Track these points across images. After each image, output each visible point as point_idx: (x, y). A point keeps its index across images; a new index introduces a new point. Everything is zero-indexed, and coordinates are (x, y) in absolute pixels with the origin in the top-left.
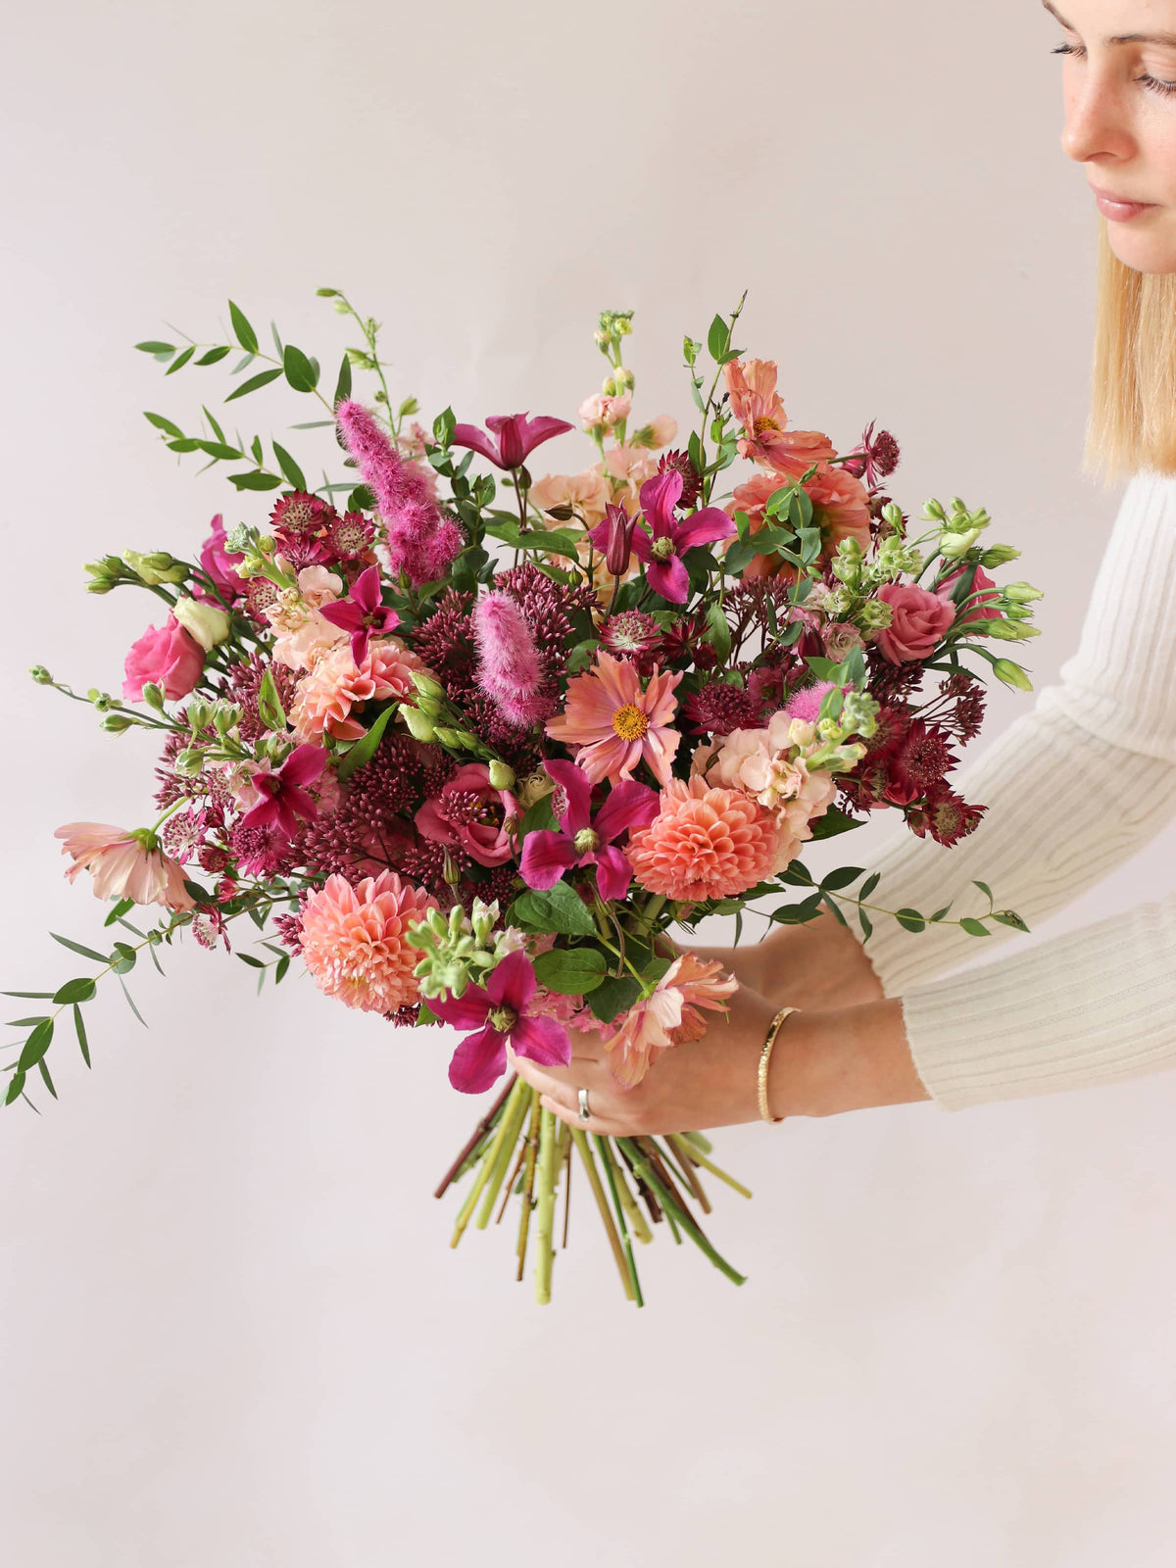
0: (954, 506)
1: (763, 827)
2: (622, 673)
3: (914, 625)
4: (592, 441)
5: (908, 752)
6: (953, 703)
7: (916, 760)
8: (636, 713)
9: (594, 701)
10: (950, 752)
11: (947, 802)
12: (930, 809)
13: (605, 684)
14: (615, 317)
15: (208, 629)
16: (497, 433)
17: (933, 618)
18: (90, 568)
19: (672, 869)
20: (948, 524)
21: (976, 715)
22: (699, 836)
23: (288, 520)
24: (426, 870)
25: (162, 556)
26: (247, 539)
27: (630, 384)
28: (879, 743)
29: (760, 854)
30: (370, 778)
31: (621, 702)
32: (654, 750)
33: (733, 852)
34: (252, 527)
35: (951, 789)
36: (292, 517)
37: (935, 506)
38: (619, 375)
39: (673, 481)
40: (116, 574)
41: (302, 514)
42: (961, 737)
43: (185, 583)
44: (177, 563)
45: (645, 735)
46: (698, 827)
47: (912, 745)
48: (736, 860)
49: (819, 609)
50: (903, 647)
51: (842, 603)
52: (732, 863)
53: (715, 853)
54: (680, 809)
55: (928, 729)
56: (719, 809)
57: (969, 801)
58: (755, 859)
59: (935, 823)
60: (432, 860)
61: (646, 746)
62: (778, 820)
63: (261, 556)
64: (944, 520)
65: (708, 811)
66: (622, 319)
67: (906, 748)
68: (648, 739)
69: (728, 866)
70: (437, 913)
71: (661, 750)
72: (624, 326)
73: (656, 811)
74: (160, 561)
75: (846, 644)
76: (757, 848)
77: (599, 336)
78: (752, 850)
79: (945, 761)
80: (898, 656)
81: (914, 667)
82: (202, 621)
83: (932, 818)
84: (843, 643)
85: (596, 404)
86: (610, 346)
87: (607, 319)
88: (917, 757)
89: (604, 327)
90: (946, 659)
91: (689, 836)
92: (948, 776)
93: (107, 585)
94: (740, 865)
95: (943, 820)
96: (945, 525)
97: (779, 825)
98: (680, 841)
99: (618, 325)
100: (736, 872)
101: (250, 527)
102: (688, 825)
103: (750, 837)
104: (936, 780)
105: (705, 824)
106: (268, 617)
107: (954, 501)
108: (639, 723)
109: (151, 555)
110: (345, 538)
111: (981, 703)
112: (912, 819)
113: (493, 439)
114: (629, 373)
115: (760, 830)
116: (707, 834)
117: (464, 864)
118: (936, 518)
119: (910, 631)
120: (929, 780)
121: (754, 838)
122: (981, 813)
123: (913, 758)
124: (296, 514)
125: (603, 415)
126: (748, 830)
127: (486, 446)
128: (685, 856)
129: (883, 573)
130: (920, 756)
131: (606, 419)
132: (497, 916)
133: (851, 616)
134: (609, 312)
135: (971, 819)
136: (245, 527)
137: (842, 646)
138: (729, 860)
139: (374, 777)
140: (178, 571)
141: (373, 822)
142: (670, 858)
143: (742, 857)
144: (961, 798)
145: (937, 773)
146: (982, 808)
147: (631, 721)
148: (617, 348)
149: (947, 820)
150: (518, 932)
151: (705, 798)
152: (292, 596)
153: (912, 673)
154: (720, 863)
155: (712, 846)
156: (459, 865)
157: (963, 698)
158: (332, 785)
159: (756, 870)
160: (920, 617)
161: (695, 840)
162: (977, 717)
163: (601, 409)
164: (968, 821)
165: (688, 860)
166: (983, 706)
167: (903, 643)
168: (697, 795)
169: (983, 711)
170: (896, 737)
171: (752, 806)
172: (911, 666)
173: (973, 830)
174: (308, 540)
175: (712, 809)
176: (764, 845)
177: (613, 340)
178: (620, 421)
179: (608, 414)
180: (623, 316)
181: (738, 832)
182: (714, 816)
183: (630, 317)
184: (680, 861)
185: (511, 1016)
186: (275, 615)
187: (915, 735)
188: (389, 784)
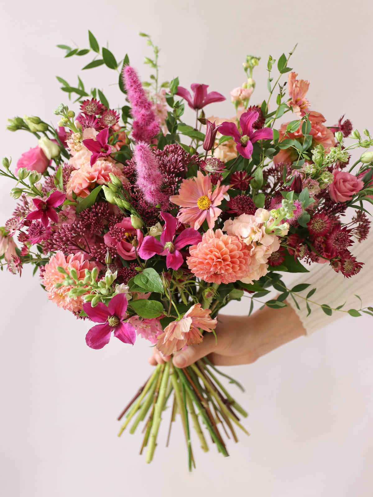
0: (364, 132)
1: (245, 254)
2: (205, 182)
3: (345, 187)
4: (234, 106)
5: (333, 236)
6: (357, 225)
7: (336, 240)
8: (207, 199)
9: (192, 191)
10: (351, 238)
11: (349, 259)
12: (342, 262)
13: (198, 185)
14: (253, 58)
15: (51, 151)
16: (194, 92)
17: (354, 186)
18: (10, 120)
19: (205, 266)
20: (361, 142)
21: (366, 230)
22: (216, 253)
23: (87, 109)
24: (98, 255)
25: (36, 118)
26: (63, 109)
27: (253, 86)
28: (321, 229)
29: (242, 264)
30: (86, 215)
31: (203, 194)
32: (211, 215)
33: (230, 262)
34: (66, 106)
35: (351, 254)
36: (89, 108)
37: (357, 133)
38: (250, 81)
39: (255, 115)
40: (20, 125)
41: (93, 107)
42: (359, 238)
43: (45, 132)
44: (42, 122)
45: (209, 209)
46: (216, 250)
47: (335, 234)
48: (231, 266)
49: (303, 172)
50: (339, 194)
51: (313, 169)
52: (230, 267)
53: (222, 261)
54: (210, 241)
55: (342, 228)
56: (226, 244)
57: (358, 260)
58: (240, 266)
59: (344, 266)
60: (102, 251)
61: (208, 213)
62: (251, 251)
63: (68, 118)
64: (359, 139)
65: (221, 243)
66: (255, 59)
67: (332, 235)
68: (209, 210)
69: (228, 267)
70: (88, 271)
71: (213, 216)
72: (255, 62)
73: (200, 240)
74: (35, 120)
75: (313, 188)
76: (241, 262)
77: (244, 65)
78: (238, 262)
79: (348, 242)
80: (337, 199)
81: (343, 205)
82: (49, 147)
83: (343, 264)
84: (311, 187)
85: (238, 91)
86: (249, 70)
87: (249, 58)
88: (336, 239)
89: (248, 61)
90: (358, 204)
91: (212, 253)
92: (349, 248)
93: (15, 128)
94: (233, 268)
95: (347, 266)
96: (360, 142)
97: (251, 254)
98: (208, 255)
99: (253, 61)
100: (231, 271)
101: (65, 105)
102: (212, 248)
103: (238, 257)
104: (344, 249)
105: (219, 248)
106: (68, 144)
107: (365, 130)
108: (207, 204)
109: (32, 117)
110: (107, 119)
111: (369, 226)
112: (334, 264)
113: (192, 94)
114: (253, 81)
115: (243, 254)
116: (220, 253)
117: (113, 256)
118: (356, 138)
119: (343, 188)
120: (341, 249)
121: (240, 257)
122: (361, 266)
123: (335, 239)
124: (91, 107)
125: (240, 95)
126: (237, 253)
127: (189, 98)
128: (210, 262)
129: (331, 158)
130: (338, 239)
131: (241, 97)
132: (115, 277)
133: (316, 176)
134: (250, 56)
135: (357, 268)
136: (63, 105)
137: (310, 188)
138: (228, 265)
139: (88, 215)
140: (43, 126)
141: (81, 233)
142: (204, 262)
143: (234, 265)
144: (355, 258)
145: (345, 246)
146: (362, 264)
147: (204, 203)
148: (251, 71)
149: (348, 266)
150: (126, 286)
151: (221, 239)
152: (77, 136)
153: (342, 208)
154: (225, 266)
155: (221, 258)
156: (112, 256)
157: (361, 223)
158: (73, 214)
159: (240, 271)
160: (349, 184)
161: (215, 255)
162: (366, 231)
163: (239, 93)
164: (356, 269)
165: (211, 263)
166: (369, 228)
167: (340, 193)
168: (218, 237)
169: (369, 230)
170: (327, 229)
171: (240, 244)
172: (342, 204)
173: (358, 272)
174: (92, 118)
175: (223, 243)
176: (244, 261)
177: (250, 67)
178: (246, 99)
179: (242, 95)
180: (256, 58)
181: (233, 253)
182: (223, 246)
183: (259, 59)
184: (208, 263)
185: (117, 321)
186: (71, 143)
187: (336, 230)
188: (92, 219)
